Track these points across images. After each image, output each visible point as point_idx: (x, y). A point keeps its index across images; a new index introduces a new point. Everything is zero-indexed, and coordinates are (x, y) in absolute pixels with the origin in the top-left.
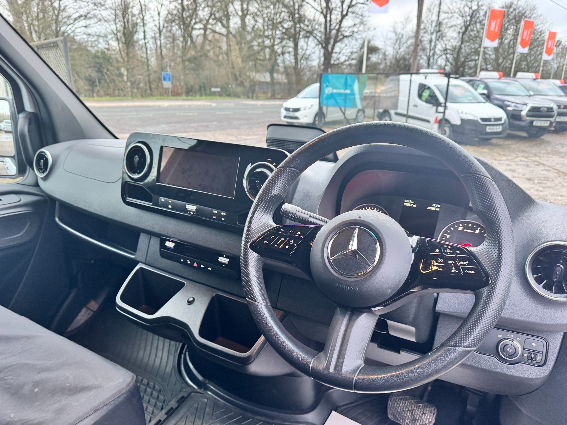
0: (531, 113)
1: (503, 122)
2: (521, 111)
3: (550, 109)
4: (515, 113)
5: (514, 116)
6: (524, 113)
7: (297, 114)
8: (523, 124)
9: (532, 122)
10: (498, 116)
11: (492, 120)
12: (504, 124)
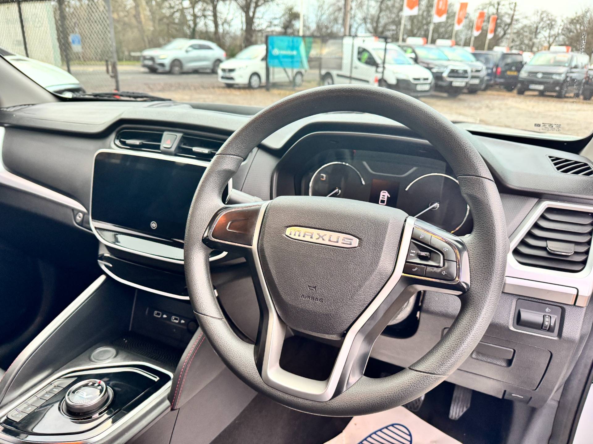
0: (452, 75)
1: (429, 81)
2: (442, 73)
3: (466, 72)
4: (439, 75)
5: (438, 77)
6: (445, 75)
7: (232, 75)
8: (444, 84)
9: (451, 82)
10: (426, 77)
11: (421, 79)
12: (430, 84)
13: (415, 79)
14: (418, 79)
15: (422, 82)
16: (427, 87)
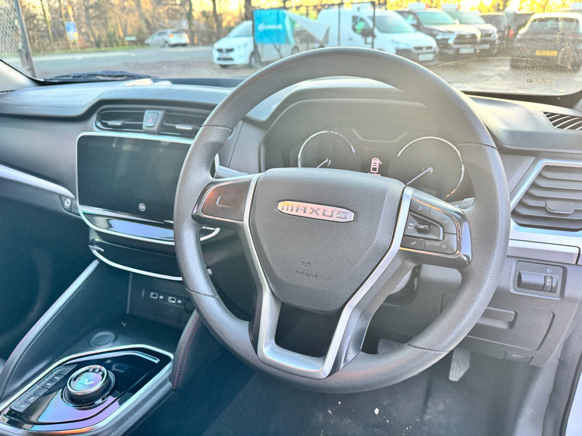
2: (448, 39)
6: (451, 42)
7: (231, 55)
8: (451, 52)
9: (458, 49)
10: (429, 45)
11: (424, 48)
12: (434, 52)
13: (417, 48)
14: (421, 48)
15: (425, 50)
16: (430, 57)
